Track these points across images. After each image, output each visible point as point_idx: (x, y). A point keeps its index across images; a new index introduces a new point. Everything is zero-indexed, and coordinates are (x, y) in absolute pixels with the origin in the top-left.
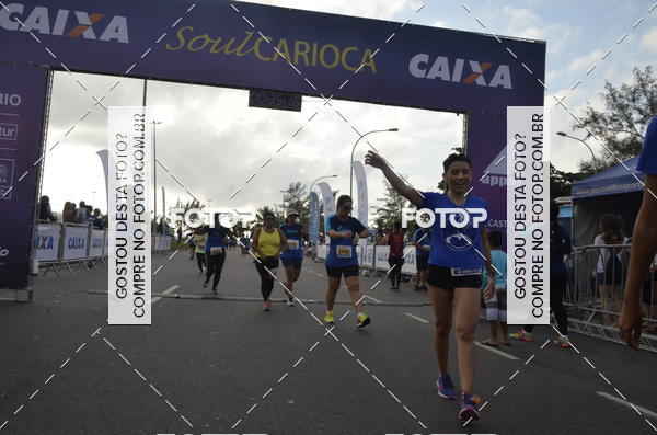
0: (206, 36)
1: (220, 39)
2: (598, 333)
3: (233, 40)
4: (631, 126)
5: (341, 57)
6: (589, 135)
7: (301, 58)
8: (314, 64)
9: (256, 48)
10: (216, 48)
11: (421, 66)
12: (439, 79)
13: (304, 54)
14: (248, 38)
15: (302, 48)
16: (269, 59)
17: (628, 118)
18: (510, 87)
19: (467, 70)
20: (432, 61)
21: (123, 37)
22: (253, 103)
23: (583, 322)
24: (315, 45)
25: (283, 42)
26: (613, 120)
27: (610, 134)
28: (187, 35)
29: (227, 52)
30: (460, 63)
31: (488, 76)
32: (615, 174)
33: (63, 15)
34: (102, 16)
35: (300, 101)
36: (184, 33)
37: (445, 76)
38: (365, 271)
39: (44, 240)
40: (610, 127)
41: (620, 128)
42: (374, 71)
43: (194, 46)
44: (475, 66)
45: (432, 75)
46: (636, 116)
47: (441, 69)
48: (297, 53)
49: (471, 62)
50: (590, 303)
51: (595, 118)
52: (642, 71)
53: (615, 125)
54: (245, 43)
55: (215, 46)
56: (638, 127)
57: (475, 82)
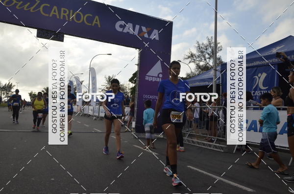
1: (21, 2)
3: (29, 3)
4: (205, 60)
5: (84, 18)
6: (190, 62)
7: (64, 16)
8: (71, 20)
9: (41, 9)
10: (19, 7)
11: (121, 26)
12: (128, 33)
14: (37, 4)
15: (65, 12)
16: (48, 15)
17: (204, 56)
18: (158, 39)
19: (140, 31)
22: (39, 35)
24: (71, 11)
25: (55, 8)
26: (199, 57)
27: (197, 62)
29: (25, 9)
30: (137, 27)
32: (198, 78)
35: (63, 37)
37: (131, 31)
38: (94, 118)
40: (198, 59)
41: (201, 60)
42: (99, 26)
44: (144, 29)
45: (125, 31)
46: (207, 56)
47: (129, 28)
48: (62, 14)
49: (142, 27)
50: (187, 130)
51: (192, 55)
52: (210, 38)
53: (199, 59)
54: (35, 6)
55: (19, 5)
56: (208, 60)
57: (144, 36)
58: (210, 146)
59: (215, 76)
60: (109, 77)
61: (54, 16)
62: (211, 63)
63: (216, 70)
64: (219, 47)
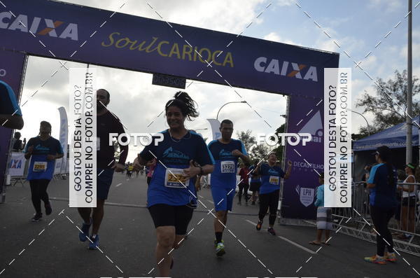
0: (127, 39)
1: (136, 41)
2: (367, 238)
3: (144, 42)
4: (392, 106)
5: (212, 56)
6: (366, 111)
7: (187, 55)
8: (195, 60)
9: (159, 48)
10: (133, 47)
11: (262, 64)
12: (272, 73)
13: (189, 53)
14: (154, 41)
15: (188, 49)
16: (166, 55)
17: (390, 101)
18: (317, 80)
19: (290, 69)
20: (268, 62)
21: (75, 37)
22: (155, 82)
23: (358, 230)
24: (196, 47)
25: (176, 45)
26: (380, 102)
27: (378, 110)
28: (116, 38)
29: (140, 49)
30: (286, 64)
31: (303, 72)
32: (381, 137)
33: (37, 21)
34: (61, 23)
35: (185, 82)
36: (113, 37)
37: (277, 72)
39: (15, 162)
40: (379, 106)
41: (385, 108)
42: (232, 65)
43: (120, 44)
44: (295, 66)
45: (268, 70)
46: (395, 100)
47: (274, 67)
48: (184, 52)
49: (293, 64)
51: (369, 101)
52: (401, 73)
53: (382, 105)
54: (152, 44)
55: (132, 45)
56: (396, 107)
57: (295, 76)
58: (402, 246)
59: (410, 133)
60: (243, 133)
61: (174, 56)
62: (402, 111)
63: (411, 125)
64: (416, 86)
